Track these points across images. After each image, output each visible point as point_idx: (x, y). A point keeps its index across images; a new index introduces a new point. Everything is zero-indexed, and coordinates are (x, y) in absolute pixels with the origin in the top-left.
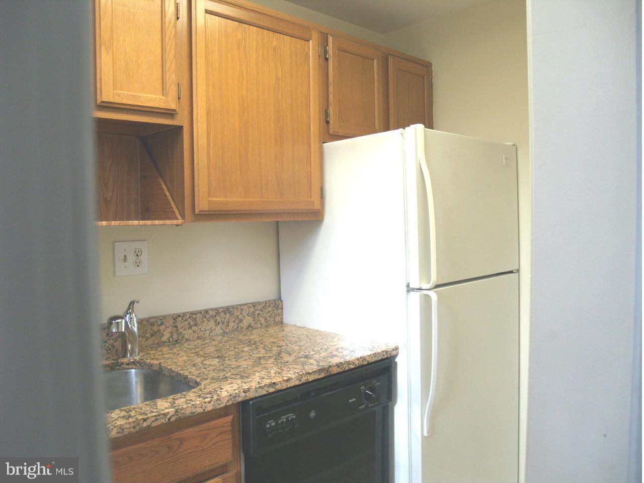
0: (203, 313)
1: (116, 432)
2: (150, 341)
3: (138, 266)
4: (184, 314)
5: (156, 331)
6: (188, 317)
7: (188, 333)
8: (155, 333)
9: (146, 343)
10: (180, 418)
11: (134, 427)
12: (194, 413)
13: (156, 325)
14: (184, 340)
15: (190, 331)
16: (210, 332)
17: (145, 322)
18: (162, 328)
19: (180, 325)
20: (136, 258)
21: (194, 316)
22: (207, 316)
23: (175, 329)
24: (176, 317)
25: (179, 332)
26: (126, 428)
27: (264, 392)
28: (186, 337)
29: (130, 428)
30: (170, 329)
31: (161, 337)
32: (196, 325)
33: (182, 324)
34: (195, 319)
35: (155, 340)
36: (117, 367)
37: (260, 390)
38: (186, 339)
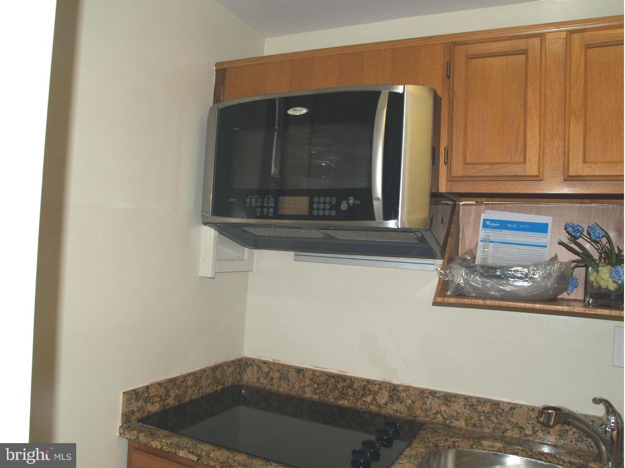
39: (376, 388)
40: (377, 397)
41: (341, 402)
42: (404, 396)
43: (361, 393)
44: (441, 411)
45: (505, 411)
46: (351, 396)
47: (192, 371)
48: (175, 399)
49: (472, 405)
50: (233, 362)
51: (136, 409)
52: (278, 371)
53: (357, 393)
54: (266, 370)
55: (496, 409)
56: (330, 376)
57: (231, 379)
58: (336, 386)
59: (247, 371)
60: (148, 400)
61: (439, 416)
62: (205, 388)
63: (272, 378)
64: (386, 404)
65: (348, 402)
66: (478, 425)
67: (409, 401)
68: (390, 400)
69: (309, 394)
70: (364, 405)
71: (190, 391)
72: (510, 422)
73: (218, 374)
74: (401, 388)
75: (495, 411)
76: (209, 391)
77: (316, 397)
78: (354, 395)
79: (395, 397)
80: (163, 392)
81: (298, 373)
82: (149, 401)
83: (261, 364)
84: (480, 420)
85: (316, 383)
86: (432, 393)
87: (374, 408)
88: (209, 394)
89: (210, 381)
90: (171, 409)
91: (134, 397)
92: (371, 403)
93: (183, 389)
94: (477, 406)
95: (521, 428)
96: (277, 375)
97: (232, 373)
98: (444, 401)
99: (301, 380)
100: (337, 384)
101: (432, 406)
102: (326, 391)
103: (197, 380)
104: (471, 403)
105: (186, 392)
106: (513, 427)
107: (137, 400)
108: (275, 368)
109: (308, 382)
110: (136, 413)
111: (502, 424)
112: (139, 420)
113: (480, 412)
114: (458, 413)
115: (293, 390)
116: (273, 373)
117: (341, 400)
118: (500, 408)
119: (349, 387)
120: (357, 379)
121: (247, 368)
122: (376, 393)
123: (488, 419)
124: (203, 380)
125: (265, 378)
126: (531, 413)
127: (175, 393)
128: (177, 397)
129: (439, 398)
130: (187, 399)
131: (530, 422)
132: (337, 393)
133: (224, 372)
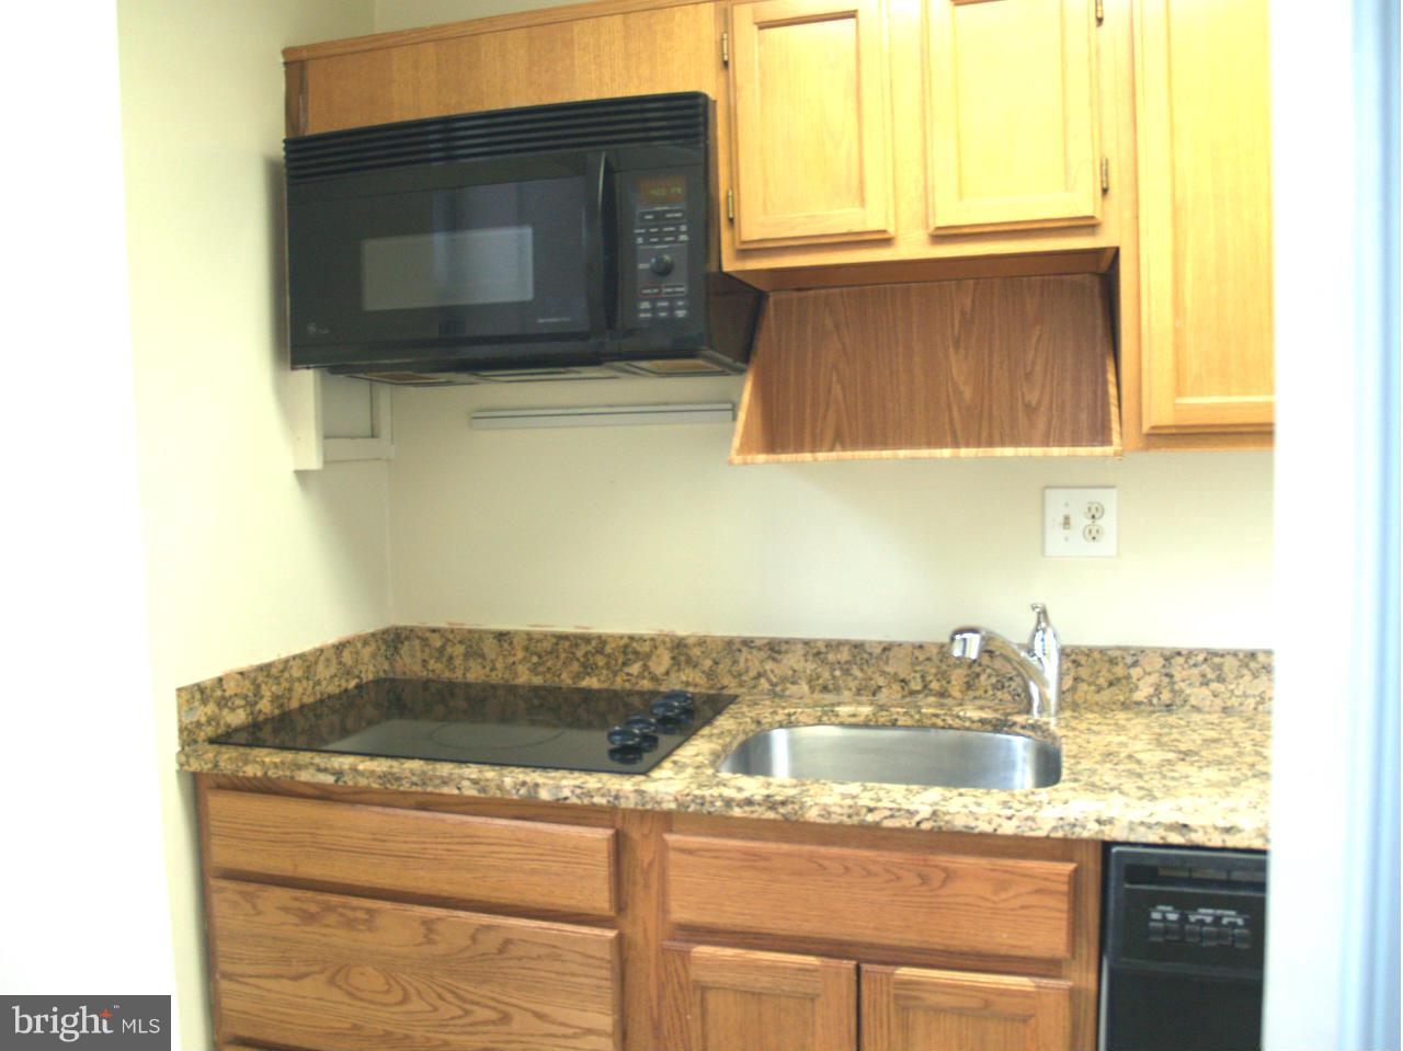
0: (1241, 656)
1: (817, 813)
2: (1106, 696)
3: (1094, 538)
4: (1191, 653)
5: (1121, 676)
6: (1201, 658)
7: (1198, 694)
8: (1119, 680)
9: (1097, 698)
10: (940, 828)
11: (850, 816)
12: (973, 828)
13: (1121, 665)
14: (1188, 707)
15: (1205, 691)
16: (1258, 703)
17: (1096, 655)
18: (1135, 672)
19: (1180, 673)
20: (1090, 521)
21: (1217, 660)
22: (1253, 665)
23: (1167, 680)
24: (1170, 656)
25: (1177, 687)
26: (834, 813)
27: (1153, 838)
28: (1193, 701)
29: (842, 815)
30: (1153, 679)
31: (1131, 691)
32: (1220, 679)
33: (1184, 673)
34: (1219, 667)
35: (1117, 695)
36: (1005, 729)
37: (1142, 829)
38: (1193, 707)
39: (646, 648)
40: (651, 664)
41: (585, 683)
42: (699, 653)
43: (620, 661)
44: (765, 671)
45: (875, 655)
46: (602, 668)
47: (298, 651)
48: (272, 702)
49: (819, 653)
50: (373, 635)
51: (203, 719)
52: (460, 642)
53: (613, 662)
54: (438, 643)
55: (859, 653)
56: (561, 637)
57: (371, 667)
58: (573, 653)
59: (402, 652)
60: (223, 702)
61: (763, 680)
62: (324, 683)
63: (451, 658)
64: (667, 673)
65: (599, 680)
66: (831, 687)
67: (708, 663)
68: (673, 665)
69: (524, 677)
70: (628, 681)
71: (298, 688)
72: (883, 673)
73: (347, 657)
74: (690, 641)
75: (858, 659)
76: (333, 689)
77: (538, 681)
78: (608, 665)
79: (683, 658)
80: (249, 690)
81: (499, 641)
82: (226, 705)
83: (428, 634)
84: (834, 678)
85: (535, 654)
86: (747, 643)
87: (646, 684)
88: (335, 695)
89: (333, 670)
90: (266, 721)
91: (198, 696)
92: (641, 676)
93: (285, 685)
94: (827, 653)
95: (903, 681)
96: (460, 649)
97: (374, 656)
98: (769, 652)
99: (506, 653)
100: (574, 650)
101: (750, 664)
102: (555, 665)
103: (308, 667)
104: (815, 651)
105: (290, 690)
106: (889, 682)
107: (204, 702)
108: (455, 637)
109: (520, 655)
110: (204, 728)
111: (871, 679)
112: (212, 741)
113: (832, 664)
114: (795, 671)
115: (493, 674)
116: (452, 647)
117: (584, 678)
118: (865, 652)
119: (597, 652)
120: (612, 636)
121: (400, 645)
122: (648, 656)
123: (847, 672)
124: (321, 667)
125: (438, 660)
126: (917, 653)
127: (270, 690)
128: (275, 698)
129: (759, 649)
130: (294, 704)
131: (918, 668)
132: (575, 666)
133: (357, 653)
